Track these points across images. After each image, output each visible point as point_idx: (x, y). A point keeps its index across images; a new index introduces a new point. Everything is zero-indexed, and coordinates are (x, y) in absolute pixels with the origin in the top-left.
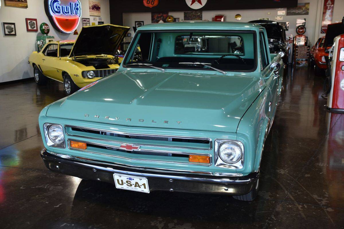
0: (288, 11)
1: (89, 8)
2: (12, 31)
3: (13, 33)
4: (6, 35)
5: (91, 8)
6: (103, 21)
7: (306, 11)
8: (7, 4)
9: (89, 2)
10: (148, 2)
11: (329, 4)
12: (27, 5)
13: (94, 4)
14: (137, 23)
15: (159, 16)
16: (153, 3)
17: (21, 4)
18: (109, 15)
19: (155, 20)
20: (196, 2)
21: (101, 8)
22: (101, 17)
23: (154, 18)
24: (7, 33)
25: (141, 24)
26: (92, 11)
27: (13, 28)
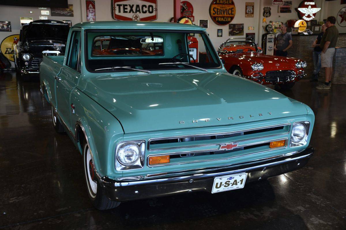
0: (53, 12)
7: (71, 12)
11: (91, 8)
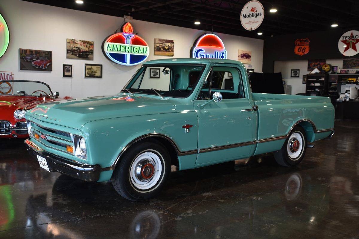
1: (238, 56)
2: (157, 74)
3: (158, 76)
4: (151, 77)
5: (240, 56)
6: (253, 68)
8: (156, 54)
9: (238, 51)
10: (299, 50)
12: (173, 54)
13: (244, 53)
14: (293, 71)
15: (315, 64)
16: (303, 51)
17: (168, 53)
18: (262, 63)
19: (311, 68)
20: (351, 49)
21: (252, 57)
22: (251, 65)
23: (311, 66)
24: (152, 76)
25: (297, 72)
26: (241, 59)
27: (158, 72)
